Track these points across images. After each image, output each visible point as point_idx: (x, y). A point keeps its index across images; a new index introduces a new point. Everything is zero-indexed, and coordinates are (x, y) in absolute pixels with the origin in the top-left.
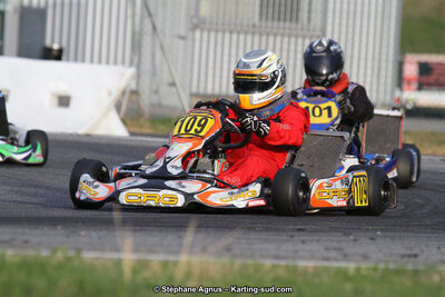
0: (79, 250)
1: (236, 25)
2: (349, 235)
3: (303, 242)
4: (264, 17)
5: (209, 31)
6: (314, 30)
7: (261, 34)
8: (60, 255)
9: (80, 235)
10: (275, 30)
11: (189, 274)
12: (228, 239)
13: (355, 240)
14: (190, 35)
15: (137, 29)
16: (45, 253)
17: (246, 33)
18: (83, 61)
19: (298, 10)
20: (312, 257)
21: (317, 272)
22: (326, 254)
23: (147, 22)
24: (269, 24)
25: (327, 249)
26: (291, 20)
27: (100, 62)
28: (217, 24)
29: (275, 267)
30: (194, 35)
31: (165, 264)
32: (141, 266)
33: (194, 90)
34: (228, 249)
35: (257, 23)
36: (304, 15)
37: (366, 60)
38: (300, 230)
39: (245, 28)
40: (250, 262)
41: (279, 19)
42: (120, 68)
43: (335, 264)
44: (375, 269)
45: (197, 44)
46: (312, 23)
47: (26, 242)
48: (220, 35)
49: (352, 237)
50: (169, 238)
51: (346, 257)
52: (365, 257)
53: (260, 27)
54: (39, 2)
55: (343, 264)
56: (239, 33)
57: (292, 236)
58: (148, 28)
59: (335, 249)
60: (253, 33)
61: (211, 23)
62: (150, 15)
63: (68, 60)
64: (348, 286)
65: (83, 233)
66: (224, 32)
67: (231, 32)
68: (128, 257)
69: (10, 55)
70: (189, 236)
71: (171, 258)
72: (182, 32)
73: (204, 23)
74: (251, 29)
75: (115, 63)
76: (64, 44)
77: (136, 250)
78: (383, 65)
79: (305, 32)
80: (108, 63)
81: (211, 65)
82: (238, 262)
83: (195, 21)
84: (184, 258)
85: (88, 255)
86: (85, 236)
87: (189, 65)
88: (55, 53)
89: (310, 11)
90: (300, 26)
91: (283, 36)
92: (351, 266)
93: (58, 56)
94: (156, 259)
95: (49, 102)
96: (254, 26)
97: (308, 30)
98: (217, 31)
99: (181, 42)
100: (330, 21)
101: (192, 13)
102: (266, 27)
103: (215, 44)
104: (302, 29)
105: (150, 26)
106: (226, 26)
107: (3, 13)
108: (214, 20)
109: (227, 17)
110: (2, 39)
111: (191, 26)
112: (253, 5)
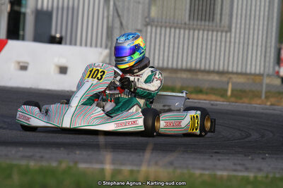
1: (174, 23)
2: (249, 156)
3: (219, 160)
4: (192, 18)
5: (156, 27)
6: (224, 27)
7: (189, 29)
9: (75, 154)
10: (199, 27)
12: (170, 157)
13: (252, 159)
14: (145, 29)
15: (110, 25)
17: (180, 28)
18: (75, 44)
19: (214, 14)
20: (225, 169)
21: (230, 178)
22: (234, 167)
23: (117, 20)
24: (195, 23)
25: (235, 164)
27: (86, 45)
28: (162, 22)
29: (201, 175)
30: (147, 30)
35: (187, 22)
36: (218, 17)
37: (257, 46)
38: (216, 152)
39: (179, 25)
41: (201, 20)
42: (99, 50)
43: (241, 174)
44: (267, 177)
45: (149, 35)
46: (223, 22)
47: (42, 157)
48: (163, 29)
49: (250, 158)
51: (247, 169)
52: (260, 170)
53: (189, 24)
54: (48, 7)
55: (245, 174)
56: (175, 28)
57: (212, 156)
58: (117, 24)
59: (240, 164)
60: (185, 29)
61: (158, 22)
62: (119, 16)
63: (66, 44)
65: (77, 152)
66: (166, 27)
67: (170, 28)
69: (29, 40)
72: (139, 27)
73: (153, 21)
74: (183, 26)
75: (96, 46)
76: (64, 34)
78: (268, 50)
79: (218, 28)
80: (91, 46)
81: (157, 48)
83: (147, 20)
88: (58, 40)
89: (221, 14)
90: (214, 24)
91: (204, 30)
92: (251, 175)
93: (59, 41)
95: (53, 70)
96: (185, 24)
97: (220, 27)
98: (161, 27)
100: (234, 21)
101: (146, 15)
102: (193, 25)
103: (161, 34)
104: (216, 26)
105: (119, 23)
106: (167, 24)
107: (24, 14)
108: (160, 20)
109: (168, 18)
110: (24, 30)
111: (145, 23)
112: (185, 10)
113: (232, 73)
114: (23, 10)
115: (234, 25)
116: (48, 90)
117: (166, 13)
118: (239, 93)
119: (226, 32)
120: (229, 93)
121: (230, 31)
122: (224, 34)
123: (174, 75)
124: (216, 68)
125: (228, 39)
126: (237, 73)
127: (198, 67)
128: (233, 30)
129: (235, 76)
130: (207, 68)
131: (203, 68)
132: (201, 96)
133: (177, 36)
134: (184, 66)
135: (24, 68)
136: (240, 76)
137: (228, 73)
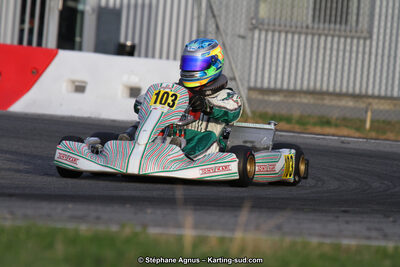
0: (145, 226)
1: (291, 27)
4: (317, 20)
5: (267, 31)
6: (361, 32)
7: (313, 35)
8: (127, 231)
9: (146, 212)
10: (326, 32)
11: (242, 250)
13: (394, 221)
14: (250, 35)
15: (202, 28)
16: (114, 228)
17: (300, 33)
18: (153, 57)
19: (347, 14)
23: (211, 23)
24: (321, 26)
26: (341, 23)
27: (168, 58)
28: (274, 25)
30: (253, 35)
31: (222, 240)
32: (200, 241)
33: (252, 85)
34: (279, 228)
36: (353, 18)
39: (299, 29)
40: (299, 240)
41: (330, 22)
45: (256, 42)
46: (360, 25)
47: (98, 219)
48: (277, 34)
50: (226, 217)
53: (313, 28)
54: (115, 4)
56: (293, 33)
58: (212, 28)
60: (307, 34)
61: (269, 24)
62: (214, 16)
63: (139, 56)
64: (387, 263)
65: (149, 211)
66: (280, 32)
67: (287, 33)
68: (189, 234)
69: (88, 51)
70: (244, 215)
71: (227, 235)
72: (242, 32)
73: (262, 24)
74: (304, 30)
76: (137, 41)
77: (196, 226)
79: (353, 33)
81: (268, 61)
82: (288, 240)
83: (254, 21)
84: (239, 235)
85: (153, 231)
86: (151, 214)
87: (247, 62)
88: (128, 49)
89: (358, 15)
90: (348, 28)
91: (333, 36)
93: (128, 51)
94: (214, 235)
95: (121, 92)
96: (307, 27)
97: (356, 31)
98: (273, 31)
99: (241, 41)
100: (376, 23)
101: (252, 15)
102: (318, 28)
103: (272, 43)
104: (351, 31)
105: (214, 26)
106: (282, 28)
107: (82, 13)
108: (272, 22)
109: (283, 19)
110: (81, 36)
111: (251, 26)
112: (307, 8)
113: (373, 97)
114: (80, 7)
115: (375, 30)
116: (114, 121)
117: (281, 12)
118: (382, 126)
119: (365, 39)
120: (368, 125)
121: (371, 37)
122: (362, 42)
123: (290, 100)
124: (351, 91)
125: (367, 49)
126: (379, 97)
127: (325, 88)
128: (375, 37)
129: (376, 101)
130: (338, 90)
131: (331, 89)
132: (328, 130)
133: (296, 44)
134: (305, 87)
135: (80, 88)
136: (383, 101)
137: (367, 96)
